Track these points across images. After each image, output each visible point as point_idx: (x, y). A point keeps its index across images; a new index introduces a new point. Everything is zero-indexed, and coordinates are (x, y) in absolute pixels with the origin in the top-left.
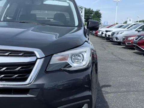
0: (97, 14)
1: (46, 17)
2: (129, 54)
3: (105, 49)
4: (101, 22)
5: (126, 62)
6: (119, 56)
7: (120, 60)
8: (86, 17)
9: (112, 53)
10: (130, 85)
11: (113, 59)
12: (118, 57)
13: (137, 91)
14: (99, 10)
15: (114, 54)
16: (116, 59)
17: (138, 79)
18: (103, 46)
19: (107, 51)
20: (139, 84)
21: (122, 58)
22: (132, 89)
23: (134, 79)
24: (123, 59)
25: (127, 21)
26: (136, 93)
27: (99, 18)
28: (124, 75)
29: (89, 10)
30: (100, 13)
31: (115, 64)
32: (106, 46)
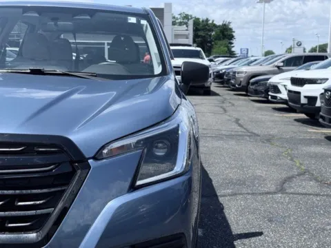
0: (225, 31)
2: (273, 121)
3: (225, 111)
4: (233, 49)
5: (259, 138)
6: (249, 127)
8: (200, 40)
9: (237, 121)
10: (243, 184)
11: (233, 133)
12: (245, 129)
13: (253, 194)
14: (229, 23)
15: (240, 122)
16: (240, 133)
17: (266, 171)
18: (222, 105)
19: (226, 117)
20: (264, 180)
21: (254, 131)
22: (244, 191)
24: (256, 132)
25: (291, 46)
26: (249, 197)
27: (229, 39)
28: (241, 165)
29: (205, 23)
30: (231, 29)
31: (233, 142)
32: (230, 105)
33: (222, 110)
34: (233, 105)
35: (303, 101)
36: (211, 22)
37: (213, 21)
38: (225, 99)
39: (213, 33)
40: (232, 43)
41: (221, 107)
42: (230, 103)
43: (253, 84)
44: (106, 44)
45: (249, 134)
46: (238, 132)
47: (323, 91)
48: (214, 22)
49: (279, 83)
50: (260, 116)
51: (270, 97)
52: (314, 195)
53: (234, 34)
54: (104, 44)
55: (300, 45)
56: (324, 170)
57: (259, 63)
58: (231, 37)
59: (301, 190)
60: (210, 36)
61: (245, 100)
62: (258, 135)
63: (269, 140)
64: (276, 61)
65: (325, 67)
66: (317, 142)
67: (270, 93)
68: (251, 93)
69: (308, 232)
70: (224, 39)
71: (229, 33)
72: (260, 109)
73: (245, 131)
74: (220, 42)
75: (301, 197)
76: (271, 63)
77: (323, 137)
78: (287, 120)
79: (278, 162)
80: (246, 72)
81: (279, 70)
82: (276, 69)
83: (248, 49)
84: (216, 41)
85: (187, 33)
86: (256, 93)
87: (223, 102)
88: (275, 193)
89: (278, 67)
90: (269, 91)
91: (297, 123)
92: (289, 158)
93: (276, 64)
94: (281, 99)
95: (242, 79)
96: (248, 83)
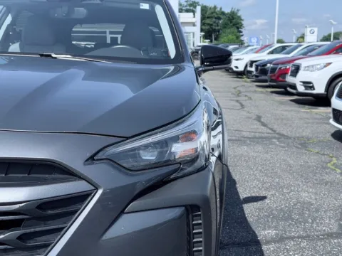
0: (233, 19)
1: (108, 31)
2: (301, 119)
3: (242, 106)
4: (242, 38)
5: (290, 141)
6: (275, 127)
7: (277, 136)
8: (207, 27)
9: (259, 118)
10: (290, 218)
11: (257, 135)
12: (271, 129)
14: (238, 10)
15: (262, 120)
16: (266, 135)
17: (316, 194)
18: (238, 99)
19: (245, 113)
20: (317, 211)
22: (294, 232)
23: (304, 194)
24: (285, 133)
25: (304, 34)
26: (304, 243)
27: (238, 28)
28: (278, 183)
29: (212, 10)
30: (239, 17)
31: (260, 148)
32: (247, 98)
33: (239, 105)
34: (250, 98)
36: (218, 9)
37: (221, 9)
38: (240, 92)
39: (221, 21)
40: (241, 32)
41: (237, 101)
42: (246, 96)
44: (108, 33)
46: (263, 133)
48: (223, 10)
50: (285, 113)
53: (243, 22)
54: (105, 32)
55: (314, 33)
58: (240, 25)
60: (218, 24)
61: (262, 92)
62: (287, 137)
63: (304, 144)
70: (232, 27)
71: (238, 21)
73: (270, 131)
74: (228, 31)
78: (318, 116)
79: (327, 178)
84: (224, 30)
85: (193, 20)
87: (238, 96)
88: (340, 235)
92: (338, 171)
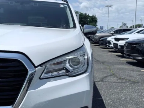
2: (107, 56)
14: (95, 15)
17: (98, 74)
29: (85, 15)
30: (96, 18)
35: (119, 47)
36: (87, 15)
37: (88, 14)
39: (88, 20)
40: (97, 24)
43: (101, 41)
45: (95, 60)
47: (125, 43)
49: (111, 40)
50: (102, 54)
51: (107, 46)
52: (113, 82)
53: (97, 20)
55: (125, 25)
56: (121, 74)
57: (105, 32)
58: (96, 21)
59: (109, 81)
60: (87, 21)
61: (97, 47)
62: (99, 61)
63: (103, 63)
64: (112, 31)
65: (130, 33)
66: (122, 64)
67: (107, 45)
68: (100, 44)
69: (107, 94)
70: (93, 22)
71: (95, 20)
72: (103, 51)
74: (91, 23)
75: (109, 83)
76: (109, 32)
77: (125, 62)
78: (113, 55)
80: (99, 36)
81: (112, 35)
82: (111, 34)
83: (103, 27)
86: (102, 44)
88: (99, 81)
89: (112, 34)
90: (107, 44)
91: (117, 57)
92: (109, 69)
93: (111, 32)
94: (111, 47)
95: (97, 39)
96: (99, 40)
